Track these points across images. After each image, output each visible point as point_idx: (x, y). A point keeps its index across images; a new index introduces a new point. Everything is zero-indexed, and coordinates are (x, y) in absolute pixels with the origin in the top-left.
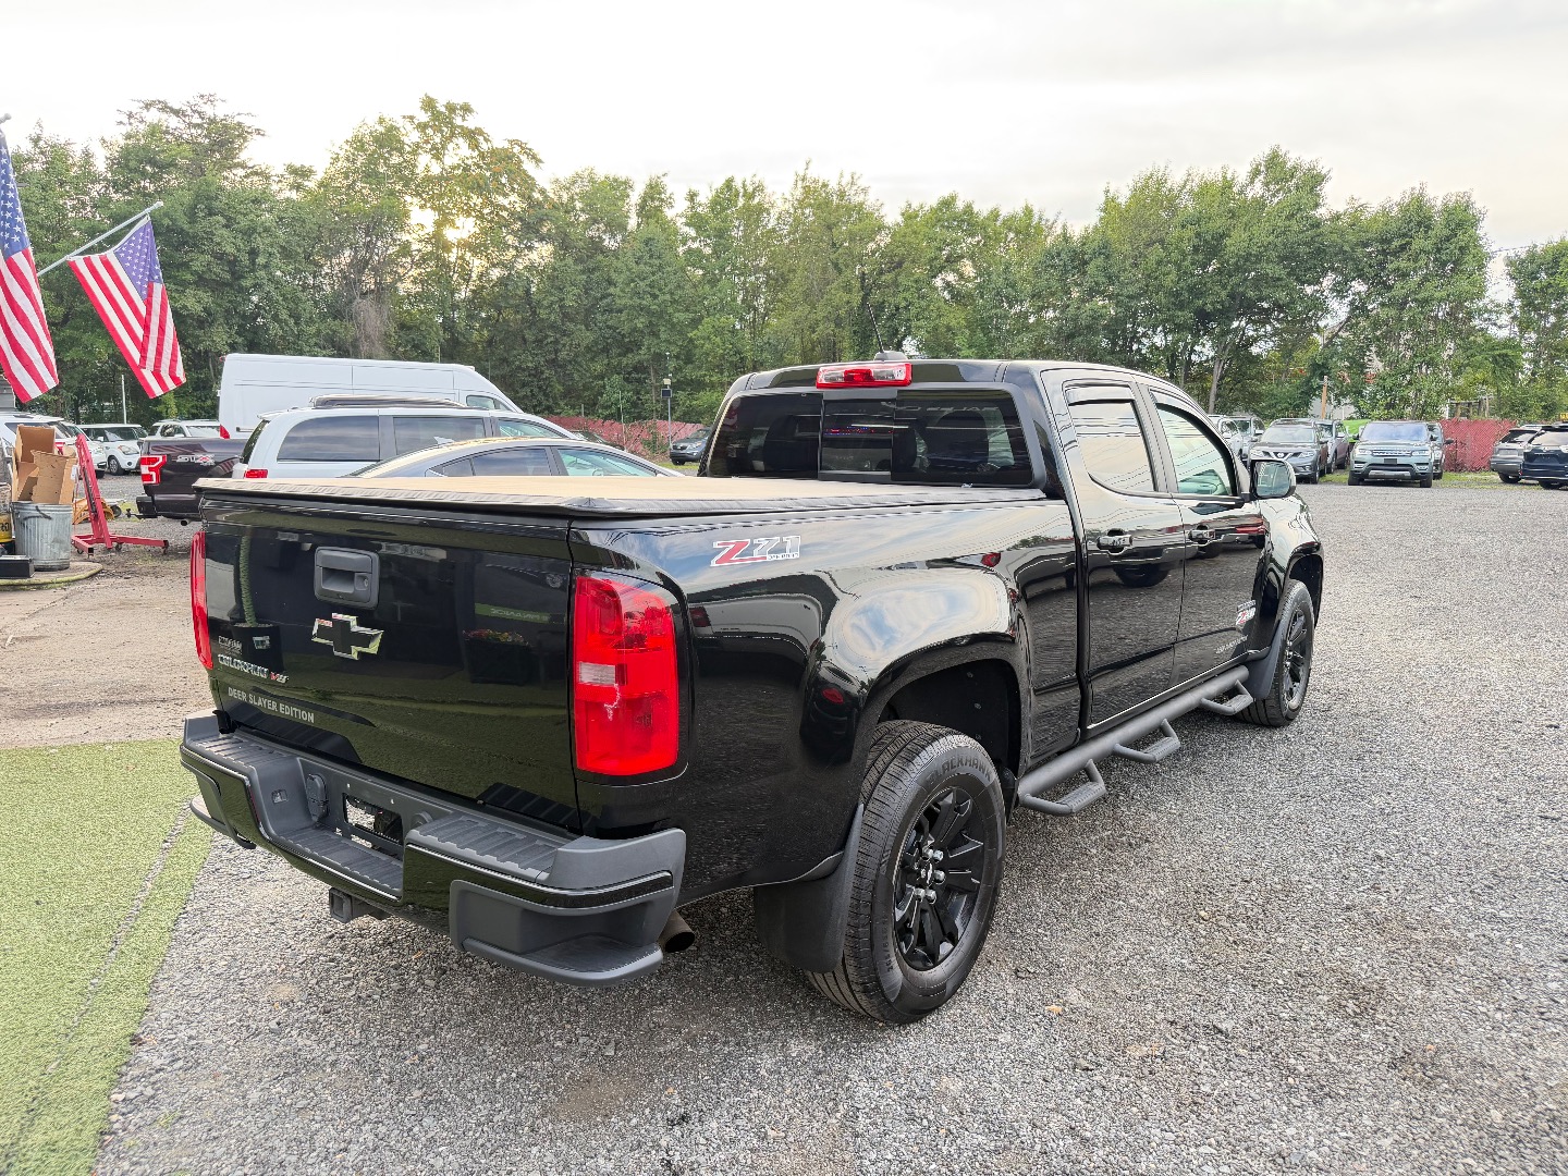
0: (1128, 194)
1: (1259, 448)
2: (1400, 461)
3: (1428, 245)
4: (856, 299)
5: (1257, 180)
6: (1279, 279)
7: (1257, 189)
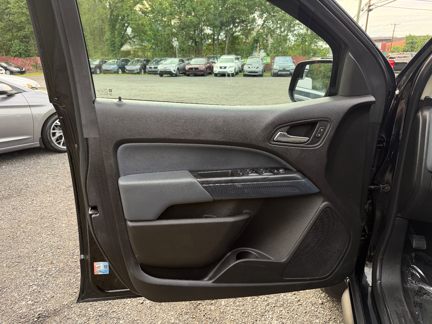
1: (246, 66)
2: (287, 69)
4: (109, 13)
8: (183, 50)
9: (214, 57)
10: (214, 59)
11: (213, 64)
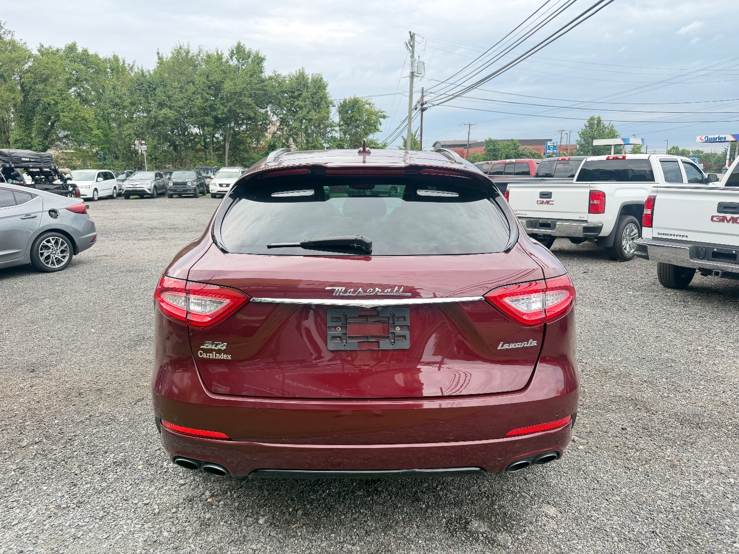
0: (170, 55)
3: (309, 95)
4: (20, 98)
5: (234, 58)
6: (250, 105)
7: (234, 62)
8: (156, 159)
9: (208, 169)
10: (207, 173)
11: (207, 181)
